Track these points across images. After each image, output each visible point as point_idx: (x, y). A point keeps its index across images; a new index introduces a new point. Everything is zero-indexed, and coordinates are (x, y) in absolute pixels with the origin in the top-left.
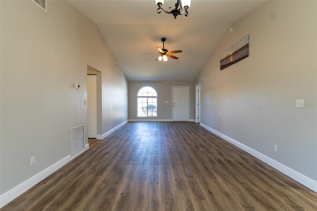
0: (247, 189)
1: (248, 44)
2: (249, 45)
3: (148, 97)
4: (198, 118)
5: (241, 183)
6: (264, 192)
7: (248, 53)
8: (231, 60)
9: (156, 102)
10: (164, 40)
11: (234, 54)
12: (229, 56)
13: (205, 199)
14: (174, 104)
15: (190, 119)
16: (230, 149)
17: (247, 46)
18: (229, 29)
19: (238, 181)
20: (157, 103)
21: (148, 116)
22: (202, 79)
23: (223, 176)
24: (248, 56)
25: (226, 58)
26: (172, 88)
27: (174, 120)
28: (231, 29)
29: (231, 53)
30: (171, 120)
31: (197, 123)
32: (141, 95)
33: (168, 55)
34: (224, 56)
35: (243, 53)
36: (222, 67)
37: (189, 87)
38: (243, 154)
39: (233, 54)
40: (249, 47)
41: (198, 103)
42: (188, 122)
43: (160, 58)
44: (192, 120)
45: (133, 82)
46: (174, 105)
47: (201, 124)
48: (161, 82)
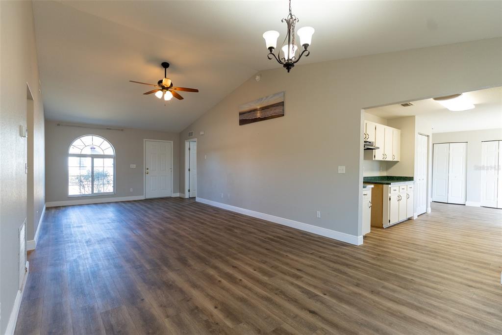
0: (320, 257)
1: (283, 102)
2: (285, 103)
3: (93, 157)
4: (189, 191)
5: (311, 254)
6: (332, 255)
7: (283, 113)
8: (259, 115)
9: (112, 166)
10: (165, 65)
11: (263, 109)
12: (255, 110)
13: (303, 277)
14: (148, 169)
15: (174, 193)
16: (265, 225)
17: (282, 104)
18: (254, 77)
19: (308, 253)
20: (114, 167)
21: (95, 192)
22: (202, 133)
23: (291, 252)
24: (283, 115)
25: (250, 111)
26: (144, 141)
27: (148, 197)
28: (258, 78)
29: (258, 107)
30: (142, 198)
31: (187, 199)
32: (78, 152)
33: (171, 91)
34: (246, 108)
35: (278, 110)
36: (243, 122)
37: (172, 142)
38: (283, 228)
39: (261, 108)
40: (285, 106)
41: (188, 168)
42: (171, 197)
43: (159, 94)
44: (178, 195)
45: (58, 125)
46: (147, 171)
47: (198, 200)
48: (122, 130)
